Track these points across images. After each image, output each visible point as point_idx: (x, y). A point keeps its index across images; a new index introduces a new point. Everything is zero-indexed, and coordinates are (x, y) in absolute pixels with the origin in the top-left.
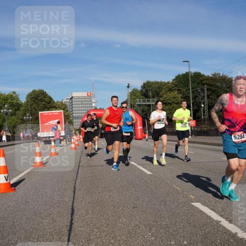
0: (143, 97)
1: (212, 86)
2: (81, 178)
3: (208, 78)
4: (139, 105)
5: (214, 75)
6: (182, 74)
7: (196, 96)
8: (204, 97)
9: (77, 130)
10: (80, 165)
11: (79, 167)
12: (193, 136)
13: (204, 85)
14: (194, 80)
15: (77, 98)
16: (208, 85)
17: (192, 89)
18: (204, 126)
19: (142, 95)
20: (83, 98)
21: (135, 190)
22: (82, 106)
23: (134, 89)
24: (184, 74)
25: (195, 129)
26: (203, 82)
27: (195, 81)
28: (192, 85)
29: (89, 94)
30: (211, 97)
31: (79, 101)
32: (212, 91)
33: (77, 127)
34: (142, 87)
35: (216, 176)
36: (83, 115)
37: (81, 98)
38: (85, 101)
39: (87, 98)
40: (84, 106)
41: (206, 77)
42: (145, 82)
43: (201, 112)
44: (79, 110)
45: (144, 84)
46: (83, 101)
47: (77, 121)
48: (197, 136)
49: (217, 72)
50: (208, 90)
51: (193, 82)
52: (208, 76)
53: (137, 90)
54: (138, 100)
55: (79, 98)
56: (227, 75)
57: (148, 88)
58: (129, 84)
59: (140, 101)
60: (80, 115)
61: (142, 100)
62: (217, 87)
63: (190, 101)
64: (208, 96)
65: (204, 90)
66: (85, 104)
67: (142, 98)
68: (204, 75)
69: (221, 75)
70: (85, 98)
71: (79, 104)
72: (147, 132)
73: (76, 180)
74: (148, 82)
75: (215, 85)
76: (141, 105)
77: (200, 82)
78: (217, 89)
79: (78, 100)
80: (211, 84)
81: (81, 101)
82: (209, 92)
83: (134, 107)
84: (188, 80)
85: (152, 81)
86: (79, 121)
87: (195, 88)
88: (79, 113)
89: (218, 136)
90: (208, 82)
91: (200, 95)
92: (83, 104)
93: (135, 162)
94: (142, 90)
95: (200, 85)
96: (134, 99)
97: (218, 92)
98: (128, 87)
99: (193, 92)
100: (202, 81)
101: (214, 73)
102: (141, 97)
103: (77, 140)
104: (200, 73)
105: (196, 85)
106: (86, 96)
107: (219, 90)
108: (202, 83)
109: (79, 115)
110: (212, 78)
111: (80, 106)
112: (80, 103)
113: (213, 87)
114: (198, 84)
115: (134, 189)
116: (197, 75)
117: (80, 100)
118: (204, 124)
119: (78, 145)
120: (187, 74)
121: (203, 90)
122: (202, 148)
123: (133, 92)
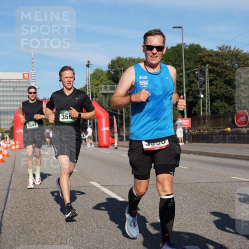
0: (110, 82)
1: (216, 65)
2: (12, 208)
3: (211, 54)
4: (104, 94)
5: (220, 49)
6: (172, 48)
7: (193, 82)
8: (204, 82)
9: (6, 132)
10: (10, 188)
11: (9, 190)
12: (187, 142)
13: (204, 64)
14: (189, 57)
15: (6, 82)
16: (211, 64)
17: (187, 70)
18: (204, 127)
19: (109, 79)
20: (17, 82)
21: (97, 226)
22: (15, 94)
23: (97, 70)
24: (175, 48)
25: (190, 131)
26: (203, 59)
27: (191, 59)
28: (185, 64)
29: (26, 75)
30: (215, 82)
31: (10, 87)
32: (218, 74)
33: (6, 127)
34: (109, 66)
35: (223, 205)
36: (16, 108)
37: (13, 82)
38: (20, 87)
39: (23, 82)
40: (18, 94)
41: (208, 52)
42: (114, 59)
43: (199, 105)
44: (10, 101)
45: (113, 62)
46: (17, 86)
47: (6, 117)
48: (193, 142)
49: (226, 45)
50: (210, 71)
51: (188, 60)
52: (212, 50)
53: (101, 71)
54: (103, 86)
55: (10, 82)
56: (240, 49)
57: (119, 69)
58: (89, 62)
59: (106, 88)
60: (12, 108)
61: (108, 86)
62: (225, 67)
63: (183, 88)
64: (210, 81)
65: (204, 72)
66: (20, 91)
67: (110, 84)
68: (204, 49)
69: (232, 49)
70: (19, 81)
71: (10, 91)
72: (116, 135)
73: (3, 211)
74: (119, 59)
75: (222, 64)
76: (108, 94)
77: (198, 60)
78: (224, 70)
79: (8, 84)
80: (215, 62)
81: (14, 87)
82: (212, 75)
83: (96, 97)
84: (180, 56)
85: (125, 57)
86: (9, 117)
87: (190, 68)
88: (10, 106)
89: (225, 142)
90: (210, 59)
91: (198, 79)
92: (17, 91)
93: (98, 183)
94: (109, 72)
95: (199, 65)
96: (97, 85)
97: (226, 76)
98: (88, 66)
99: (188, 75)
100: (201, 58)
101: (221, 46)
102: (108, 81)
103: (7, 148)
104: (198, 46)
105: (192, 64)
106: (22, 78)
107: (228, 72)
108: (203, 62)
109: (9, 108)
110: (217, 54)
111: (12, 94)
112: (12, 89)
113: (218, 68)
114: (196, 62)
115: (95, 225)
116: (195, 50)
117: (11, 84)
118: (204, 123)
119: (8, 155)
120: (179, 46)
121: (202, 72)
122: (201, 162)
123: (95, 74)
